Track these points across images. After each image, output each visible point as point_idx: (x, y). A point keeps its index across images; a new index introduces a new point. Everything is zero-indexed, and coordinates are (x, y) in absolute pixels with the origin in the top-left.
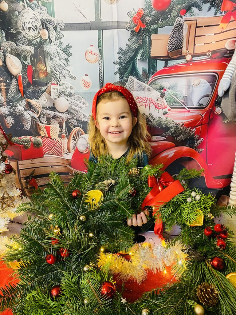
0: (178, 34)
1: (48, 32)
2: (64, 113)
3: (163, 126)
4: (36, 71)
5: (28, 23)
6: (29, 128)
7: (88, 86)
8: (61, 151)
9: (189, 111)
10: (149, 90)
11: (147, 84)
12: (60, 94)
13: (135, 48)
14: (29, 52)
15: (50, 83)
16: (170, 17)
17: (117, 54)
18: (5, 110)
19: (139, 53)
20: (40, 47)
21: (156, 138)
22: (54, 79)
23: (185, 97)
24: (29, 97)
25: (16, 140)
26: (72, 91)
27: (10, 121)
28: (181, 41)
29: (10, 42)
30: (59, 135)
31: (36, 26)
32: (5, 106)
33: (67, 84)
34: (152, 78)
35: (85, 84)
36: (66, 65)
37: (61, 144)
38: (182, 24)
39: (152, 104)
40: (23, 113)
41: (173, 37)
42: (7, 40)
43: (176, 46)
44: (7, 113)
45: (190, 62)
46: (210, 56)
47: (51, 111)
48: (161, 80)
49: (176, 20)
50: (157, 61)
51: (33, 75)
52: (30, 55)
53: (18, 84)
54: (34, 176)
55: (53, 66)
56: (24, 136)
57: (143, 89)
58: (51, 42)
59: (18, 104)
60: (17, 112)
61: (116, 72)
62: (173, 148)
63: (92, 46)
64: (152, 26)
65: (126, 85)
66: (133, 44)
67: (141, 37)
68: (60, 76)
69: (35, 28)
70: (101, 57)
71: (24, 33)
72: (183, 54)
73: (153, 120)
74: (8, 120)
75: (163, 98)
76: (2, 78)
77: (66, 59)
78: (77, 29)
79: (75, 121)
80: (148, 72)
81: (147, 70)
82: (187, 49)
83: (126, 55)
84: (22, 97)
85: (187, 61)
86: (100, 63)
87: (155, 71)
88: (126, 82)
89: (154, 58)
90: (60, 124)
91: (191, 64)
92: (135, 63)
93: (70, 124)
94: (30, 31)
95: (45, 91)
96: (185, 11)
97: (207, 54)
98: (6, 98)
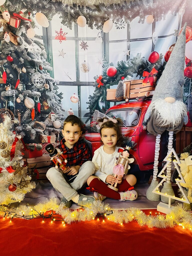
0: (121, 88)
1: (49, 85)
2: (58, 129)
4: (42, 106)
5: (37, 79)
6: (34, 139)
9: (127, 128)
11: (105, 114)
12: (56, 119)
13: (98, 95)
14: (38, 95)
15: (51, 112)
16: (116, 80)
17: (88, 98)
18: (19, 128)
19: (100, 98)
20: (44, 93)
22: (53, 111)
23: (125, 120)
26: (63, 117)
28: (123, 92)
29: (28, 90)
30: (56, 141)
31: (42, 82)
32: (20, 126)
33: (60, 113)
34: (107, 111)
35: (70, 113)
36: (59, 103)
38: (123, 84)
40: (31, 130)
41: (118, 90)
44: (21, 129)
46: (138, 100)
47: (51, 128)
48: (112, 112)
49: (119, 82)
50: (110, 102)
51: (41, 108)
52: (39, 97)
54: (36, 168)
55: (52, 103)
56: (31, 144)
57: (102, 116)
58: (51, 90)
59: (28, 125)
60: (27, 129)
61: (88, 107)
63: (74, 94)
64: (107, 85)
65: (93, 115)
66: (97, 93)
67: (101, 90)
68: (56, 109)
70: (80, 100)
71: (35, 85)
72: (124, 99)
74: (21, 134)
76: (18, 110)
77: (59, 100)
78: (66, 84)
80: (105, 108)
82: (126, 96)
83: (93, 99)
84: (32, 120)
85: (126, 102)
86: (79, 103)
87: (109, 108)
88: (93, 113)
89: (108, 101)
90: (56, 135)
91: (128, 104)
92: (98, 103)
94: (38, 84)
95: (48, 117)
96: (124, 77)
97: (136, 98)
98: (21, 121)
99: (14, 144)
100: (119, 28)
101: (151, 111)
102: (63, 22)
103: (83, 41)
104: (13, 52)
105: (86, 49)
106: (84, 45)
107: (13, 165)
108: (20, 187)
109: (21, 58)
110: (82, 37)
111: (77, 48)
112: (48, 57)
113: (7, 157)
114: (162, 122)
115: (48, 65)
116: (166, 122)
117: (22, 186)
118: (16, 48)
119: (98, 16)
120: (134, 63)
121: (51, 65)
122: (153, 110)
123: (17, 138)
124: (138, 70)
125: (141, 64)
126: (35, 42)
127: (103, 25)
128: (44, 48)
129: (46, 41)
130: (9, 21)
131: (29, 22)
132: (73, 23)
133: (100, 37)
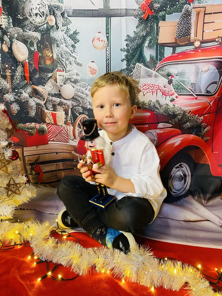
0: (186, 21)
1: (55, 18)
2: (69, 100)
3: (170, 113)
4: (42, 58)
5: (35, 9)
6: (34, 115)
7: (95, 72)
8: (67, 138)
9: (196, 98)
10: (156, 76)
11: (154, 70)
12: (66, 81)
13: (143, 35)
14: (36, 38)
15: (56, 69)
16: (178, 4)
17: (125, 41)
18: (10, 97)
19: (146, 41)
20: (47, 33)
21: (163, 125)
22: (60, 66)
23: (193, 83)
24: (36, 84)
25: (21, 127)
26: (78, 78)
27: (15, 108)
28: (189, 28)
29: (17, 28)
30: (65, 121)
31: (43, 12)
32: (10, 93)
33: (73, 70)
34: (159, 64)
35: (91, 70)
36: (72, 52)
37: (67, 131)
38: (190, 11)
39: (159, 91)
40: (28, 100)
41: (181, 24)
42: (14, 26)
43: (184, 33)
44: (12, 99)
45: (199, 49)
46: (220, 42)
47: (57, 97)
48: (167, 66)
49: (184, 7)
50: (165, 47)
51: (39, 62)
52: (37, 41)
53: (24, 71)
54: (39, 162)
55: (60, 52)
56: (29, 123)
57: (150, 76)
58: (58, 28)
59: (23, 91)
60: (22, 99)
61: (123, 59)
62: (179, 136)
63: (99, 32)
64: (160, 13)
65: (133, 72)
66: (141, 31)
67: (149, 24)
68: (67, 62)
69: (42, 14)
70: (109, 44)
71: (31, 19)
72: (191, 41)
73: (160, 107)
74: (13, 107)
75: (170, 85)
76: (7, 64)
77: (73, 46)
78: (86, 15)
79: (80, 108)
80: (155, 59)
81: (154, 57)
82: (196, 36)
83: (134, 42)
84: (27, 83)
85: (196, 48)
86: (107, 49)
87: (163, 58)
88: (132, 69)
89: (162, 45)
90: (65, 111)
91: (200, 51)
92: (142, 50)
93: (75, 111)
94: (37, 18)
95: (51, 77)
97: (217, 40)
98: (12, 84)
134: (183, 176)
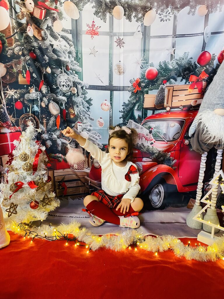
0: (161, 94)
1: (77, 89)
3: (150, 151)
4: (68, 113)
5: (62, 82)
7: (102, 125)
8: (83, 167)
9: (167, 143)
10: (142, 128)
11: (141, 125)
12: (83, 129)
13: (134, 102)
14: (64, 100)
15: (77, 121)
16: (156, 84)
17: (122, 106)
19: (136, 106)
20: (70, 98)
21: (146, 159)
22: (79, 119)
23: (165, 134)
25: (53, 156)
26: (91, 128)
27: (49, 143)
28: (164, 99)
29: (53, 94)
31: (68, 85)
33: (88, 122)
34: (144, 121)
36: (87, 111)
37: (83, 162)
38: (164, 89)
39: (143, 137)
40: (56, 139)
41: (158, 96)
42: (51, 92)
43: (160, 102)
46: (182, 109)
48: (149, 122)
49: (160, 86)
50: (148, 110)
53: (56, 121)
55: (79, 111)
57: (138, 128)
58: (79, 95)
61: (120, 117)
62: (156, 166)
63: (106, 100)
64: (145, 89)
65: (127, 125)
66: (133, 100)
67: (138, 96)
68: (83, 117)
70: (112, 108)
71: (60, 88)
72: (165, 107)
73: (144, 147)
75: (150, 134)
76: (44, 115)
77: (88, 108)
78: (97, 89)
81: (141, 116)
82: (167, 104)
83: (128, 107)
84: (57, 129)
85: (167, 111)
86: (111, 111)
87: (146, 117)
88: (127, 123)
89: (146, 109)
91: (169, 113)
92: (133, 112)
94: (64, 87)
95: (74, 126)
96: (166, 81)
97: (180, 107)
99: (37, 156)
100: (163, 21)
101: (197, 124)
102: (96, 13)
103: (119, 37)
104: (36, 48)
105: (122, 47)
106: (119, 42)
107: (35, 180)
108: (43, 205)
109: (45, 56)
110: (118, 33)
111: (111, 45)
112: (77, 56)
113: (29, 171)
114: (210, 138)
115: (76, 65)
116: (214, 138)
117: (45, 204)
118: (40, 44)
119: (138, 6)
120: (179, 64)
121: (80, 65)
122: (199, 123)
123: (40, 149)
124: (184, 74)
125: (187, 66)
126: (63, 37)
127: (144, 16)
128: (73, 44)
129: (75, 36)
130: (32, 11)
131: (56, 12)
132: (108, 15)
133: (140, 31)
134: (158, 192)
